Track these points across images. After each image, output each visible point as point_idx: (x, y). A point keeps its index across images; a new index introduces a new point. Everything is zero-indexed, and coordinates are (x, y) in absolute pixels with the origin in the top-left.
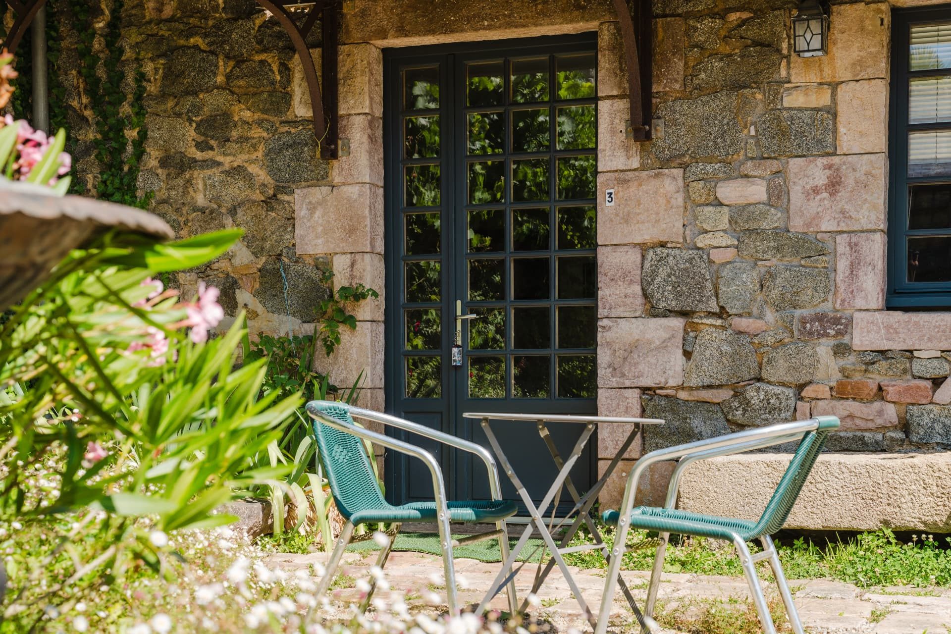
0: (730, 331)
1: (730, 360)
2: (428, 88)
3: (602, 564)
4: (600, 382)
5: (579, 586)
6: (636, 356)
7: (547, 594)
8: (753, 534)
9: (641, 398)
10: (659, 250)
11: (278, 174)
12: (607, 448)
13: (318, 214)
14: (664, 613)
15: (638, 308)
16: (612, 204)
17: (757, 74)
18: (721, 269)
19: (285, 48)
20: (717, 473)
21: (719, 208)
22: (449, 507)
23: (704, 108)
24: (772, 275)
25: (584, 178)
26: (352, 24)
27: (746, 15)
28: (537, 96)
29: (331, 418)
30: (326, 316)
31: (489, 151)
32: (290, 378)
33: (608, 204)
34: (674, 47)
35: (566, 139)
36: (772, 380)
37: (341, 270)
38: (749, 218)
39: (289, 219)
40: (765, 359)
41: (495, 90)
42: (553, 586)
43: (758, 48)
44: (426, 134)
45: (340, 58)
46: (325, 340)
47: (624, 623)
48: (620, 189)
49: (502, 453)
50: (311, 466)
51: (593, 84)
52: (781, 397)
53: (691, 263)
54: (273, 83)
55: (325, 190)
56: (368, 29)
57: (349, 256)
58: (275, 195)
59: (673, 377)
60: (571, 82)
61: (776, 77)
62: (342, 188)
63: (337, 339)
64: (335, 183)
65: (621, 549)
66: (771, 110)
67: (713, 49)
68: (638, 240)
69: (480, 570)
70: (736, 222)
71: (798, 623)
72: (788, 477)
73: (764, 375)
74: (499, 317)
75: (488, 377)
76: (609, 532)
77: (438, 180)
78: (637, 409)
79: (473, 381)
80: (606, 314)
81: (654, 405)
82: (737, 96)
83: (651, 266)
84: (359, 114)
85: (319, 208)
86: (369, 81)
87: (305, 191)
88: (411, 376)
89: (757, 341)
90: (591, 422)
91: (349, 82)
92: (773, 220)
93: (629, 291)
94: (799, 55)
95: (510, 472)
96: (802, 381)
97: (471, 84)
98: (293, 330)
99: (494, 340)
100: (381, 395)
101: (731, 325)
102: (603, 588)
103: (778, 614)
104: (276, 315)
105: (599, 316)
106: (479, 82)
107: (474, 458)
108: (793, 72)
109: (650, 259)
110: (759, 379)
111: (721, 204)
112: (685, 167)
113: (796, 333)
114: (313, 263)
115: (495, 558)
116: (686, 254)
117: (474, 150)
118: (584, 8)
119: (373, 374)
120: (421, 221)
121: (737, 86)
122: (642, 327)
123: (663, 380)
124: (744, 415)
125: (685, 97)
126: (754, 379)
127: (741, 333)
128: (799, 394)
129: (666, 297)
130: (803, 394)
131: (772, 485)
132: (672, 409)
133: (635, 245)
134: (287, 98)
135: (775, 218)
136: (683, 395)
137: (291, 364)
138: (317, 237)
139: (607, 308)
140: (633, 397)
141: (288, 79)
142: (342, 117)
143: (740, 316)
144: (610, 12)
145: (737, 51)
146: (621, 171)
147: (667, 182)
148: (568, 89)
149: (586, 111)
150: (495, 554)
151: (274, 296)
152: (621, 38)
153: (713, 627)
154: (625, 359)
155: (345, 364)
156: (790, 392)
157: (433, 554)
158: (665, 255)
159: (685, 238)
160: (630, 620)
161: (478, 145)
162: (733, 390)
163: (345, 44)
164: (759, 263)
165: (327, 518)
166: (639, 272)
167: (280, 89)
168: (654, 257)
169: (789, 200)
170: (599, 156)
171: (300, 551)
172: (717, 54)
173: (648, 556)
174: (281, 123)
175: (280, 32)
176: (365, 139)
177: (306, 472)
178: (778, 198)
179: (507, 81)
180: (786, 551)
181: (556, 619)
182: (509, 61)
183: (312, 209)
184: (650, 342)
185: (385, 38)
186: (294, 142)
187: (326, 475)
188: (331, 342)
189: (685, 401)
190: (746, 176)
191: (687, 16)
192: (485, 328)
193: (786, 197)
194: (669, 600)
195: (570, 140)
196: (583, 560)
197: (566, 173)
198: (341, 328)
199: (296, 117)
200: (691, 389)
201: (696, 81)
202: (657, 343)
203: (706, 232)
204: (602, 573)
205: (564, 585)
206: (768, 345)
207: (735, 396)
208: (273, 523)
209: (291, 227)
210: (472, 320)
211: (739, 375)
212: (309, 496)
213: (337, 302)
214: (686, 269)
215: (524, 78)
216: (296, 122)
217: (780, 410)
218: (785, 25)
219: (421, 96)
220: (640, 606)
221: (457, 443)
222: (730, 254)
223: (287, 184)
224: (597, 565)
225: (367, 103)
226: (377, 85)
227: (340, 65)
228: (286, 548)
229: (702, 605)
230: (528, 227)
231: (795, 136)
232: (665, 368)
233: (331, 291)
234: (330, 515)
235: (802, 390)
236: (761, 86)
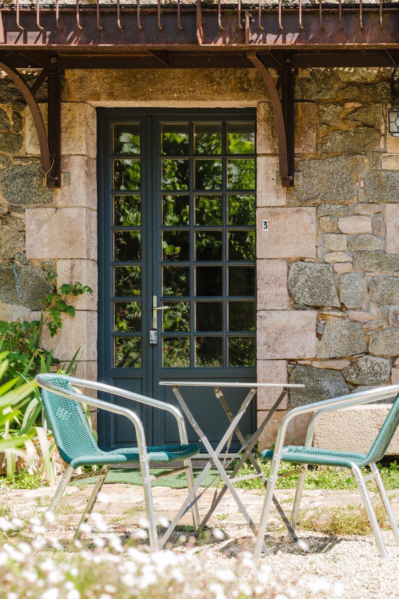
0: (347, 320)
1: (348, 340)
2: (132, 138)
3: (260, 486)
4: (259, 356)
5: (243, 502)
6: (283, 337)
7: (221, 510)
8: (365, 462)
9: (287, 366)
10: (300, 263)
11: (12, 196)
12: (263, 402)
13: (44, 228)
14: (305, 520)
15: (285, 303)
16: (267, 230)
17: (365, 145)
18: (341, 277)
19: (18, 101)
20: (339, 419)
21: (340, 236)
22: (148, 451)
23: (329, 166)
24: (375, 282)
25: (246, 208)
26: (73, 87)
27: (357, 105)
28: (212, 148)
29: (56, 387)
30: (51, 306)
31: (177, 185)
32: (21, 354)
33: (264, 230)
34: (310, 123)
35: (234, 179)
36: (375, 353)
37: (63, 271)
38: (360, 243)
39: (20, 232)
40: (371, 340)
41: (182, 143)
42: (226, 504)
43: (366, 128)
44: (130, 171)
45: (63, 112)
46: (50, 325)
47: (276, 529)
48: (273, 219)
49: (189, 411)
50: (38, 421)
51: (253, 143)
52: (381, 365)
53: (321, 273)
54: (7, 127)
55: (51, 210)
56: (85, 92)
57: (69, 261)
58: (9, 213)
59: (309, 352)
60: (237, 141)
61: (377, 148)
62: (64, 209)
63: (59, 324)
64: (58, 205)
65: (274, 478)
66: (374, 170)
67: (336, 126)
68: (285, 256)
69: (171, 495)
70: (352, 246)
71: (394, 521)
72: (387, 423)
73: (370, 350)
74: (185, 307)
75: (176, 350)
76: (265, 463)
77: (139, 205)
78: (284, 376)
79: (165, 353)
80: (263, 308)
81: (296, 372)
82: (352, 159)
83: (294, 274)
84: (78, 155)
85: (45, 224)
86: (86, 131)
87: (34, 210)
88: (118, 350)
89: (365, 328)
90: (253, 388)
91: (70, 130)
92: (376, 245)
93: (279, 291)
94: (392, 135)
95: (194, 425)
96: (395, 355)
97: (164, 137)
98: (24, 317)
99: (181, 323)
100: (95, 366)
101: (348, 316)
102: (262, 503)
103: (381, 515)
104: (9, 305)
105: (258, 309)
106: (170, 136)
107: (166, 415)
108: (388, 146)
109: (293, 269)
110: (367, 353)
111: (341, 233)
112: (317, 206)
113: (391, 322)
114: (40, 266)
115: (183, 485)
116: (318, 267)
117: (166, 184)
118: (247, 90)
119: (88, 351)
120: (126, 236)
121: (352, 153)
122: (288, 317)
123: (302, 354)
124: (357, 378)
125: (317, 157)
126: (364, 353)
127: (355, 321)
128: (393, 363)
129: (305, 296)
130: (396, 363)
131: (376, 426)
132: (309, 374)
133: (283, 259)
134: (20, 139)
135: (377, 244)
136: (316, 364)
137: (21, 343)
138: (43, 246)
139: (264, 302)
140: (282, 366)
141: (20, 124)
142: (64, 156)
143: (354, 309)
144: (265, 95)
145: (352, 129)
146: (273, 207)
147: (305, 216)
148: (236, 145)
149: (248, 162)
150: (182, 483)
151: (7, 290)
152: (273, 114)
153: (337, 527)
154: (276, 339)
155: (66, 343)
156: (387, 362)
157: (135, 484)
158: (303, 267)
159: (317, 255)
160: (281, 526)
161: (169, 181)
162: (350, 361)
163: (67, 102)
164: (367, 274)
165: (51, 460)
166: (286, 278)
167: (14, 132)
168: (296, 268)
169: (386, 232)
170: (258, 195)
171: (29, 487)
172: (338, 130)
173: (292, 478)
174: (15, 158)
175: (13, 88)
176: (83, 174)
177: (34, 425)
178: (379, 230)
179: (191, 137)
180: (385, 471)
181: (228, 529)
182: (192, 124)
183: (40, 224)
184: (293, 328)
185: (98, 99)
186: (25, 173)
187: (50, 427)
188: (54, 326)
189: (318, 369)
190: (358, 214)
191: (318, 102)
192: (174, 314)
193: (384, 229)
194: (307, 510)
195: (237, 181)
196: (246, 483)
197: (233, 204)
198: (63, 316)
199: (27, 154)
200: (322, 360)
201: (324, 148)
202: (299, 328)
203: (332, 252)
204: (260, 492)
205: (233, 503)
206: (372, 330)
207: (351, 365)
208: (6, 466)
209: (22, 237)
210: (164, 310)
211: (354, 350)
212: (36, 444)
213: (60, 296)
214: (318, 277)
215: (203, 135)
216: (26, 158)
217: (381, 374)
218: (383, 114)
219: (126, 143)
220: (288, 515)
221: (154, 403)
222: (347, 267)
223: (19, 205)
224: (257, 486)
225: (84, 147)
226: (92, 134)
227: (63, 117)
228: (17, 485)
229: (330, 512)
230: (206, 242)
231: (390, 188)
232: (304, 345)
233: (55, 287)
234: (53, 458)
235: (395, 360)
236: (368, 154)
